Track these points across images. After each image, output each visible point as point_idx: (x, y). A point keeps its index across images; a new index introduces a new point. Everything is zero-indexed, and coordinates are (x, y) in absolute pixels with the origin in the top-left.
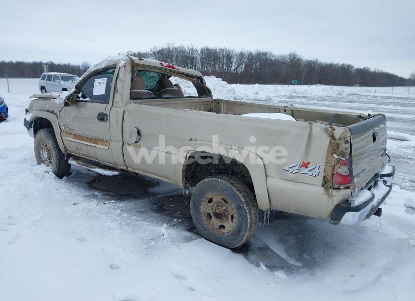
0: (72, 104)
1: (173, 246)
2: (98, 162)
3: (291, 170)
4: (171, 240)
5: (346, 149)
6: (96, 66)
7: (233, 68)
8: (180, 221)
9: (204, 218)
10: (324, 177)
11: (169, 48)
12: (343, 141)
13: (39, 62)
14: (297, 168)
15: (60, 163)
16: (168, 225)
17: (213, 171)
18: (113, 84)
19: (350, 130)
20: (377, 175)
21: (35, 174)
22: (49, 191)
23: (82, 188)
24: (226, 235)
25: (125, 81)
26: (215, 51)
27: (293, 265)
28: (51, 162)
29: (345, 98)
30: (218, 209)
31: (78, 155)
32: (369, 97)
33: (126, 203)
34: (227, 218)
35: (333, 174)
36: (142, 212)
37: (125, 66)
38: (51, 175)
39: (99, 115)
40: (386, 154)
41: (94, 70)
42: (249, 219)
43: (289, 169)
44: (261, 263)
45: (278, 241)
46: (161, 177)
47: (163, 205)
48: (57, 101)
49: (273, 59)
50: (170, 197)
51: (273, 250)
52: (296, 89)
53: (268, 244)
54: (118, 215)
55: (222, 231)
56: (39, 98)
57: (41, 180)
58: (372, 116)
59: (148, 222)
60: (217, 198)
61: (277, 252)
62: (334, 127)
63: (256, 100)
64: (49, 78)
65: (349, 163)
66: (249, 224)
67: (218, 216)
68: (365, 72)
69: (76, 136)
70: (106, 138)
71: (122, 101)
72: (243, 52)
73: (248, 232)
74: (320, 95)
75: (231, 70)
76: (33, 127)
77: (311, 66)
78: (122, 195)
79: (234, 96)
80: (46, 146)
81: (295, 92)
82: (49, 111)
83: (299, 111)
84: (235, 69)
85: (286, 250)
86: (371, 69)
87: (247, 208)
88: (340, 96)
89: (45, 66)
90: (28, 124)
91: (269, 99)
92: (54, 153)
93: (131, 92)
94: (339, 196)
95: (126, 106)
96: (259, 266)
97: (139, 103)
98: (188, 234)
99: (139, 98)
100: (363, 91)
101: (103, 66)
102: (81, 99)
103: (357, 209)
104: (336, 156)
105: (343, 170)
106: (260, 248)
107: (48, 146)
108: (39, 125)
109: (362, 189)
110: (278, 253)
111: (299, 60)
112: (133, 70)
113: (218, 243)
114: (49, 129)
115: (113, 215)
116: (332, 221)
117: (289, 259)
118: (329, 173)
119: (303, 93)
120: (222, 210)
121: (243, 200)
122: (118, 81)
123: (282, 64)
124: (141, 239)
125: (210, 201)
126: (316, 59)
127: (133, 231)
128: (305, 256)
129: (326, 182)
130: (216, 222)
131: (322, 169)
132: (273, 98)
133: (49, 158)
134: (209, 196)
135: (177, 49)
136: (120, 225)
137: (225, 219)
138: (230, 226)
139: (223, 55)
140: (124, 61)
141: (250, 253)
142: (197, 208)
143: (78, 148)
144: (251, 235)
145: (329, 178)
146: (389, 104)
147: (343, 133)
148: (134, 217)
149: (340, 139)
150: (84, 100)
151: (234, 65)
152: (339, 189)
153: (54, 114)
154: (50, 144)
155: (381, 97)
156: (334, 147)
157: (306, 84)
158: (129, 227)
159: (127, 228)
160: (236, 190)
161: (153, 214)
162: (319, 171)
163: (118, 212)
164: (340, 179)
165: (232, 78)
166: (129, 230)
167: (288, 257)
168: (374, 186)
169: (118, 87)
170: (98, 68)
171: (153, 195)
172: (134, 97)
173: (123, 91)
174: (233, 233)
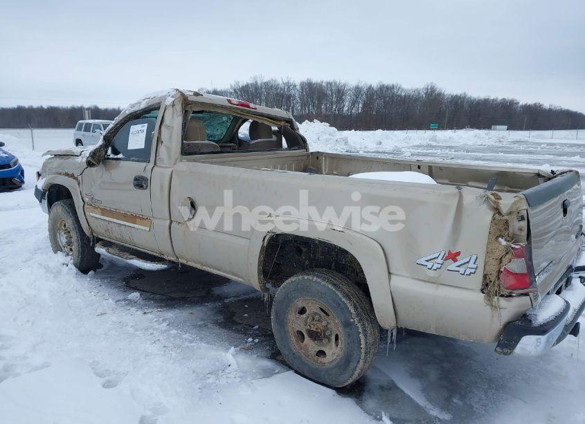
0: (99, 163)
1: (243, 385)
2: (136, 250)
3: (429, 265)
4: (241, 374)
5: (521, 230)
6: (132, 106)
7: (346, 109)
8: (257, 340)
9: (293, 339)
10: (485, 276)
11: (256, 82)
12: (514, 216)
13: (79, 106)
14: (439, 260)
15: (84, 251)
16: (238, 349)
17: (307, 262)
18: (155, 133)
19: (527, 198)
20: (570, 269)
21: (47, 269)
22: (64, 294)
23: (116, 287)
24: (328, 366)
25: (173, 127)
26: (321, 85)
27: (436, 418)
28: (71, 250)
29: (508, 148)
30: (314, 325)
31: (109, 240)
32: (543, 146)
33: (177, 311)
34: (329, 340)
35: (499, 272)
36: (200, 326)
37: (173, 105)
38: (71, 269)
39: (136, 179)
40: (582, 234)
41: (130, 112)
42: (363, 342)
43: (426, 263)
44: (383, 413)
45: (410, 374)
46: (227, 273)
47: (233, 314)
48: (79, 159)
49: (403, 94)
50: (246, 301)
51: (402, 391)
52: (436, 136)
53: (394, 380)
54: (162, 332)
55: (322, 359)
56: (56, 155)
57: (54, 277)
58: (557, 173)
59: (208, 343)
60: (312, 308)
61: (409, 394)
62: (500, 194)
63: (378, 152)
64: (88, 128)
65: (527, 254)
66: (363, 351)
67: (315, 336)
68: (536, 109)
69: (104, 211)
70: (147, 213)
71: (169, 157)
72: (360, 86)
73: (361, 362)
74: (471, 143)
75: (343, 111)
76: (46, 198)
77: (457, 102)
78: (173, 299)
79: (346, 148)
80: (65, 226)
81: (435, 141)
82: (67, 175)
83: (441, 168)
84: (348, 110)
85: (424, 390)
86: (545, 105)
87: (359, 325)
88: (501, 145)
89: (87, 112)
90: (40, 195)
91: (397, 151)
92: (75, 236)
93: (182, 144)
94: (510, 307)
95: (174, 164)
96: (380, 419)
97: (195, 161)
98: (268, 364)
99: (195, 153)
100: (534, 136)
101: (143, 106)
102: (112, 156)
103: (542, 330)
104: (503, 242)
105: (517, 266)
106: (382, 388)
107: (67, 225)
108: (55, 195)
109: (548, 294)
110: (412, 396)
111: (439, 94)
112: (186, 111)
113: (315, 378)
114: (68, 201)
115: (155, 332)
116: (498, 349)
117: (429, 406)
118: (493, 269)
119: (446, 142)
120: (320, 326)
121: (352, 311)
122: (163, 128)
123: (416, 100)
124: (194, 372)
125: (302, 311)
126: (465, 94)
127: (183, 358)
128: (455, 400)
129: (487, 285)
130: (311, 346)
131: (481, 263)
132: (403, 150)
133: (69, 243)
134: (300, 304)
135: (266, 84)
136: (165, 349)
137: (325, 341)
138: (333, 352)
139: (331, 91)
140: (173, 97)
141: (366, 396)
142: (282, 324)
143: (108, 230)
144: (367, 366)
145: (493, 278)
146: (574, 154)
147: (515, 203)
148: (186, 336)
149: (510, 213)
150: (116, 157)
151: (347, 104)
152: (511, 296)
153: (75, 178)
154: (69, 223)
155: (562, 145)
156: (500, 226)
157: (451, 128)
158: (178, 351)
159: (174, 354)
160: (340, 296)
161: (217, 330)
162: (475, 266)
163: (164, 326)
164: (511, 281)
165: (343, 122)
166: (176, 358)
167: (428, 403)
168: (566, 286)
169: (163, 137)
170: (136, 109)
171: (220, 298)
172: (188, 151)
173: (171, 142)
174: (338, 364)
